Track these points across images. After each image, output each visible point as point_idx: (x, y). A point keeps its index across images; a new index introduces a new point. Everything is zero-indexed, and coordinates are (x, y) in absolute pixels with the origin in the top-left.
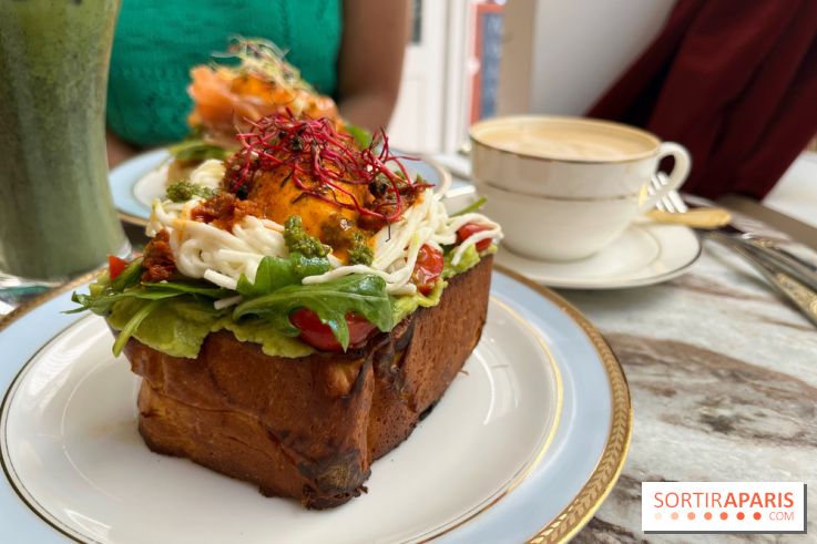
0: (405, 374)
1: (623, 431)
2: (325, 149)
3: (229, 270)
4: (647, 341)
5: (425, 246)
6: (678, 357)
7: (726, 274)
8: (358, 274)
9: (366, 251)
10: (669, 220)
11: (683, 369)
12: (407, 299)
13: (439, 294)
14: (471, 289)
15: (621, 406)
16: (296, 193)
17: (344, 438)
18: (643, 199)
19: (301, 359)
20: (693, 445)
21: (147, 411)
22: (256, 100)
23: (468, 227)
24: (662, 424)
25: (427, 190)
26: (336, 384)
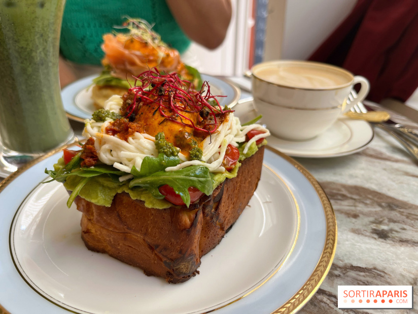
0: (219, 214)
1: (332, 242)
2: (176, 93)
3: (126, 162)
4: (344, 186)
5: (229, 145)
6: (360, 196)
7: (386, 148)
8: (195, 166)
9: (199, 151)
10: (357, 117)
11: (363, 202)
12: (220, 175)
13: (237, 170)
14: (253, 164)
15: (331, 228)
16: (161, 119)
17: (188, 249)
18: (344, 107)
19: (165, 209)
20: (368, 246)
21: (85, 230)
22: (138, 53)
23: (252, 132)
24: (352, 234)
25: (231, 113)
26: (183, 222)
